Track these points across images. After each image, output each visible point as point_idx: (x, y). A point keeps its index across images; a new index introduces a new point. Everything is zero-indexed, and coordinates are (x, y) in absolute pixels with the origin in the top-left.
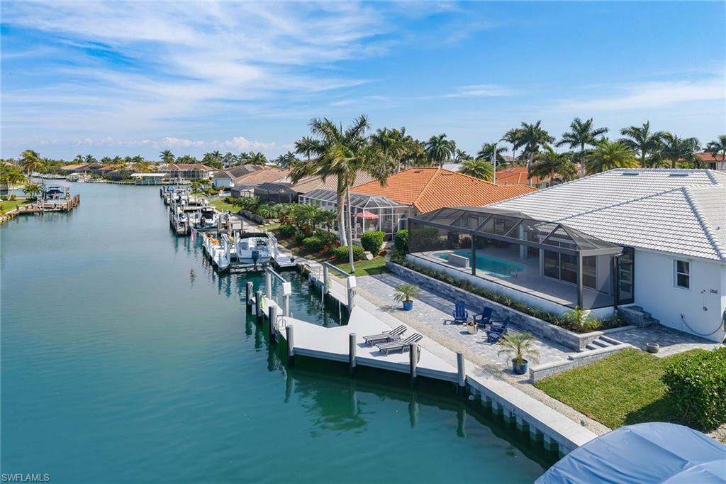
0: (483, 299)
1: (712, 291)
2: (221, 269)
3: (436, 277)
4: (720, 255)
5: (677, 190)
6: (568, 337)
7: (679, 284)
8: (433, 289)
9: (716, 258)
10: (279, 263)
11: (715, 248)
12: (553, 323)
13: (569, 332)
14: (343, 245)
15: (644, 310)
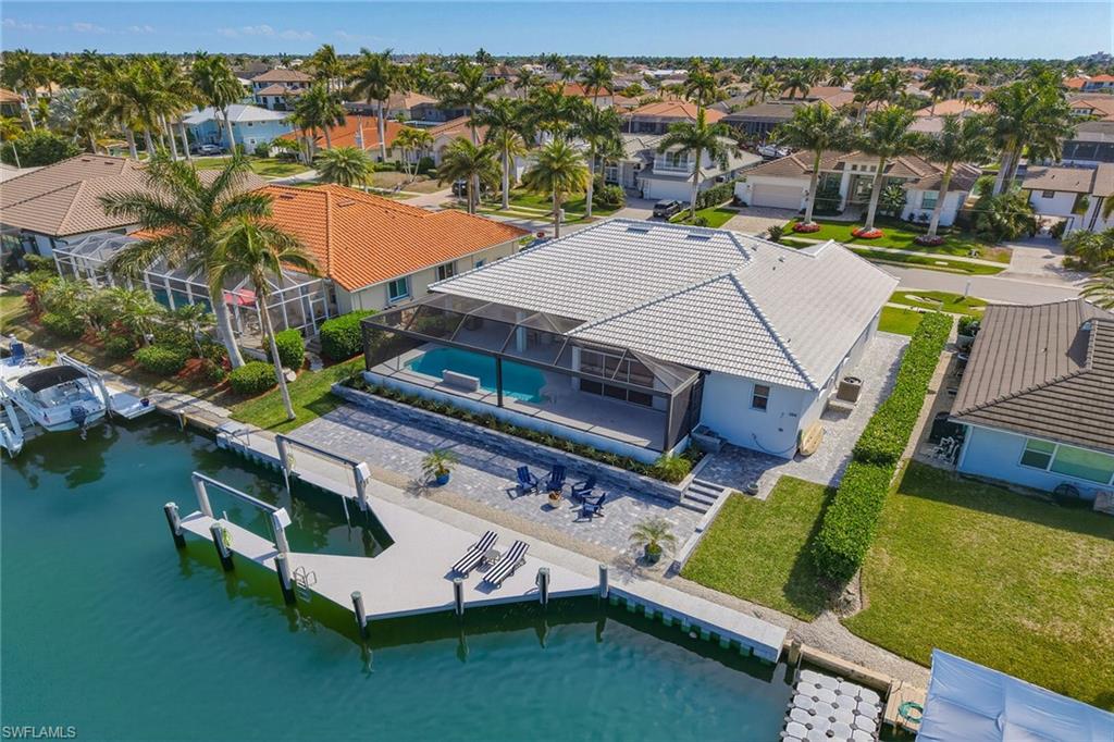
0: (535, 445)
1: (792, 415)
2: (14, 453)
3: (442, 411)
4: (809, 384)
5: (724, 277)
6: (665, 490)
7: (754, 406)
8: (439, 429)
9: (806, 387)
10: (122, 412)
11: (801, 373)
12: (642, 474)
13: (665, 484)
14: (239, 366)
15: (720, 435)
